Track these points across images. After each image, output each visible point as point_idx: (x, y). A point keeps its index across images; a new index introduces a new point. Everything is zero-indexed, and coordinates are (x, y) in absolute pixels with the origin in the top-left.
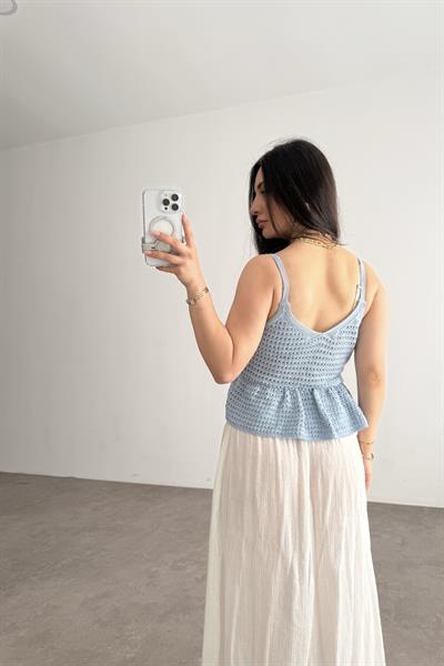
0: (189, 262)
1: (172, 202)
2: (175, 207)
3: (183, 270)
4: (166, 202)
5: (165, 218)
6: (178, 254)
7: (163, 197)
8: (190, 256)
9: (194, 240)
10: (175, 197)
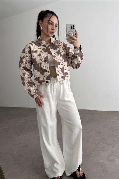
0: (76, 42)
1: (73, 27)
2: (74, 28)
3: (74, 43)
4: (71, 27)
5: (71, 31)
6: (74, 39)
7: (71, 26)
8: (76, 40)
9: (78, 36)
10: (74, 26)
